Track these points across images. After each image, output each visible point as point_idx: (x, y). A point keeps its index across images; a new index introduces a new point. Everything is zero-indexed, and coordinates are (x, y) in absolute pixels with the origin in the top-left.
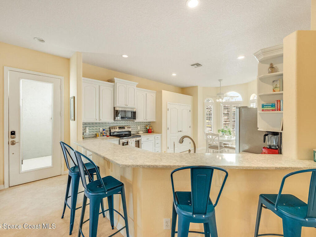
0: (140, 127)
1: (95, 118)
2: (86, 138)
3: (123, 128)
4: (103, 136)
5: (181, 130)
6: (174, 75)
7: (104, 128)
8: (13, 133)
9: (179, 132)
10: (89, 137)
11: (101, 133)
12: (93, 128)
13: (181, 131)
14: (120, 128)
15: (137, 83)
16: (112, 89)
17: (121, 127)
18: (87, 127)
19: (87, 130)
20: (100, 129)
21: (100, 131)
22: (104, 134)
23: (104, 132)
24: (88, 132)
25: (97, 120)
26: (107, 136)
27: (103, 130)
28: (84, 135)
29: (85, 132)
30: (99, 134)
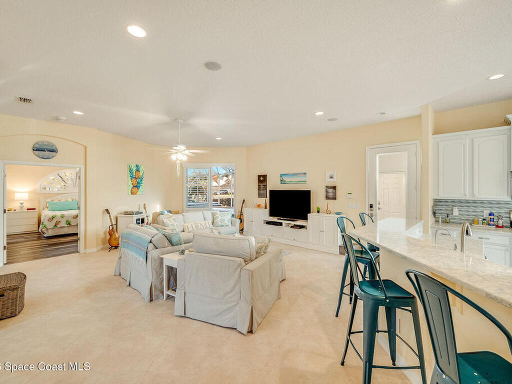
1: (463, 192)
2: (454, 223)
4: (489, 225)
7: (493, 211)
8: (371, 206)
10: (460, 223)
11: (484, 220)
12: (469, 210)
18: (454, 207)
19: (456, 212)
20: (483, 212)
21: (483, 216)
22: (490, 221)
23: (490, 218)
24: (458, 215)
25: (467, 196)
26: (498, 226)
27: (490, 215)
28: (449, 217)
29: (452, 214)
30: (478, 221)
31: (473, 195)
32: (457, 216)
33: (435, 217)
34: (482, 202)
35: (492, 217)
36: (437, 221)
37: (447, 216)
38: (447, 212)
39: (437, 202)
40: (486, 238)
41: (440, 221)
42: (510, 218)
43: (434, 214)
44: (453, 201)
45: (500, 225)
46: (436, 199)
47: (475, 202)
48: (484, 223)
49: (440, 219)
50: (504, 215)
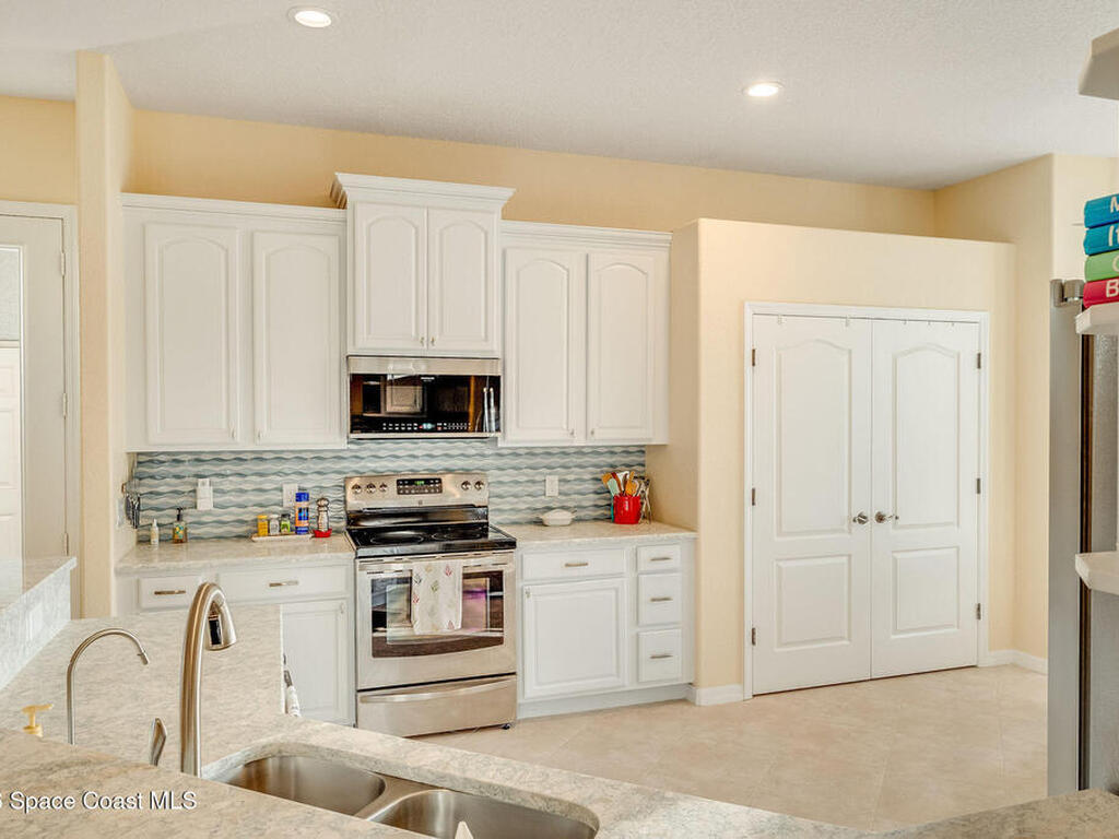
0: (563, 481)
1: (224, 426)
2: (198, 538)
3: (432, 484)
4: (297, 531)
5: (888, 512)
6: (763, 90)
7: (308, 484)
9: (862, 519)
10: (220, 538)
11: (284, 516)
12: (244, 487)
13: (880, 518)
14: (407, 485)
15: (508, 193)
16: (330, 246)
17: (412, 482)
18: (201, 480)
19: (206, 498)
20: (281, 490)
21: (280, 504)
22: (300, 519)
23: (300, 510)
24: (210, 507)
25: (238, 439)
26: (318, 534)
27: (300, 497)
28: (187, 519)
29: (196, 507)
30: (269, 521)
31: (255, 434)
32: (208, 513)
33: (136, 526)
34: (279, 457)
35: (304, 504)
36: (144, 541)
37: (179, 518)
38: (179, 501)
39: (143, 465)
40: (289, 583)
41: (155, 540)
42: (345, 502)
43: (133, 512)
44: (198, 460)
45: (324, 529)
46: (138, 454)
47: (259, 458)
48: (285, 526)
49: (155, 529)
50: (331, 495)
